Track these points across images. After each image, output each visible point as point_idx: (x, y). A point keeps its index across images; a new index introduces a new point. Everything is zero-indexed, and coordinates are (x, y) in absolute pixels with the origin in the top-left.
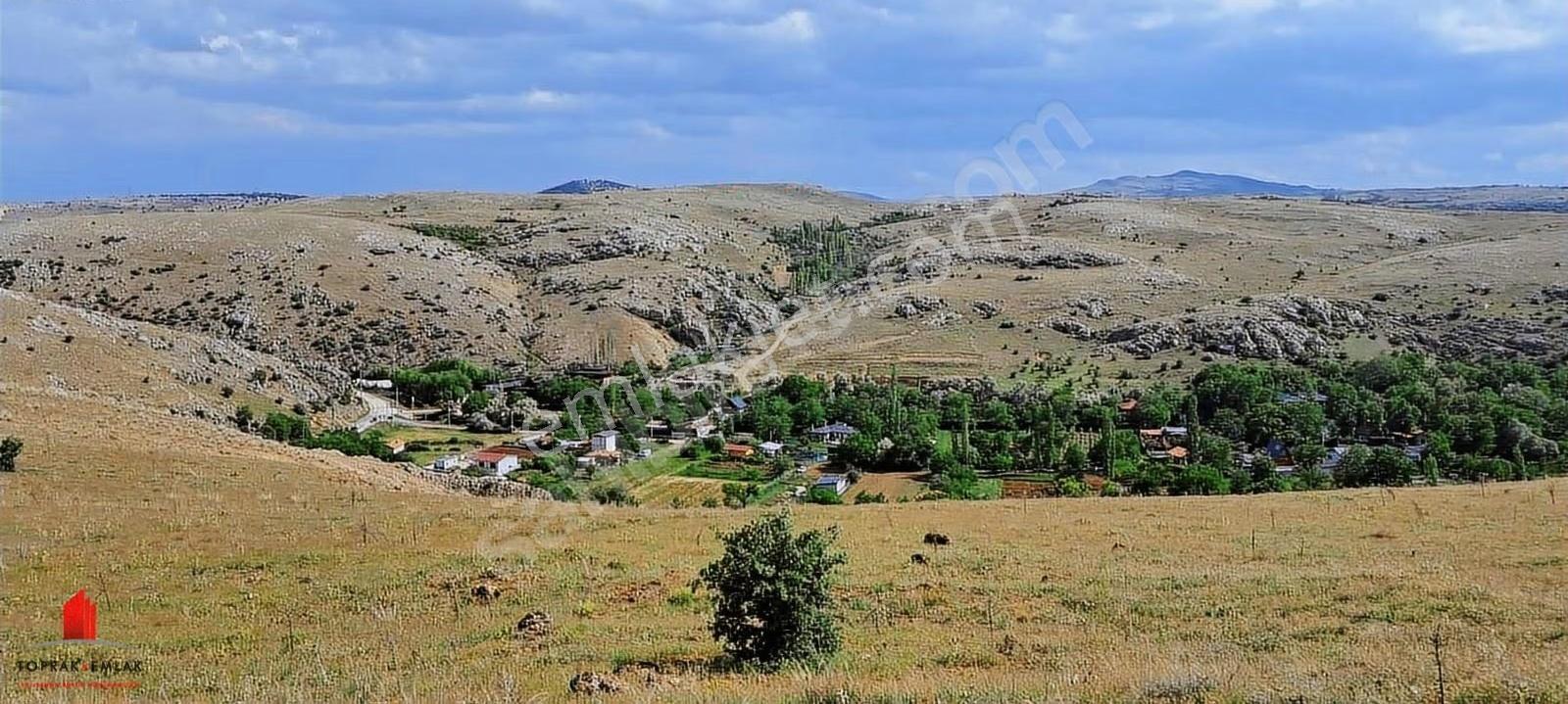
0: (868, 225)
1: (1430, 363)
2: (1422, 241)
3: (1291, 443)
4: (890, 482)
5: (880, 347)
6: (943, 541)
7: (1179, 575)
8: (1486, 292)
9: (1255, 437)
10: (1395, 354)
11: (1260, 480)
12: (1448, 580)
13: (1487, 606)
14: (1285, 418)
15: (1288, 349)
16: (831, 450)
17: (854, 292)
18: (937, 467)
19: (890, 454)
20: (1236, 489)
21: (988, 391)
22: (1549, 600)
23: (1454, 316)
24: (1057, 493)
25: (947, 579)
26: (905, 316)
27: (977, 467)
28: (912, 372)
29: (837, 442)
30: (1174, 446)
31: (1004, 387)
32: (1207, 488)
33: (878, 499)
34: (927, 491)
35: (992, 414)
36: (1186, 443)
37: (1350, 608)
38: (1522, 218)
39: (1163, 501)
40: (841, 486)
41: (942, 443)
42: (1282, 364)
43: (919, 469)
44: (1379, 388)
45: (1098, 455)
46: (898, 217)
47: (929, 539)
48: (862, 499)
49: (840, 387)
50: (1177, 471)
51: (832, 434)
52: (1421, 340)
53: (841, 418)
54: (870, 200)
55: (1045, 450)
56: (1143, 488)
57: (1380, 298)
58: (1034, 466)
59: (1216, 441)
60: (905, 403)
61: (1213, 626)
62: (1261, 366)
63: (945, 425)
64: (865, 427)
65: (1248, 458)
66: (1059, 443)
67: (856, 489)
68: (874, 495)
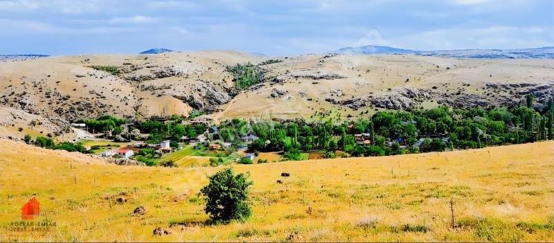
0: (261, 65)
1: (451, 109)
2: (448, 68)
3: (405, 138)
4: (269, 155)
5: (265, 108)
6: (288, 175)
7: (367, 183)
8: (469, 85)
9: (393, 136)
10: (439, 107)
11: (395, 151)
12: (455, 182)
13: (467, 190)
14: (403, 129)
15: (404, 106)
16: (248, 145)
17: (256, 89)
18: (286, 150)
19: (270, 145)
20: (387, 154)
21: (303, 123)
22: (488, 188)
23: (458, 94)
24: (326, 157)
25: (289, 188)
26: (274, 97)
27: (300, 149)
28: (277, 117)
29: (251, 142)
30: (366, 139)
31: (308, 121)
32: (377, 154)
33: (265, 162)
34: (282, 158)
35: (305, 130)
36: (370, 139)
37: (425, 194)
38: (480, 60)
39: (362, 159)
40: (252, 157)
41: (288, 141)
42: (402, 111)
43: (280, 151)
44: (434, 119)
45: (341, 143)
46: (271, 62)
47: (283, 175)
48: (260, 162)
49: (252, 122)
50: (366, 148)
51: (249, 139)
52: (448, 102)
53: (252, 133)
54: (261, 56)
55: (323, 143)
56: (355, 154)
57: (435, 88)
58: (319, 148)
59: (380, 138)
60: (274, 128)
61: (379, 201)
62: (395, 112)
63: (288, 135)
64: (261, 136)
65: (391, 143)
66: (327, 140)
67: (258, 158)
68: (264, 160)
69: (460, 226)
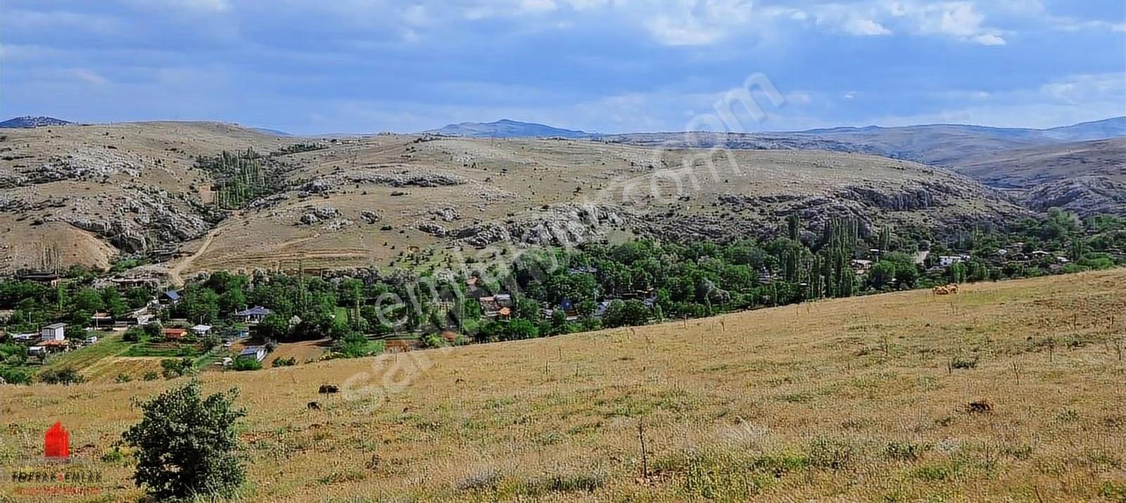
0: (276, 155)
1: (657, 245)
3: (575, 301)
4: (299, 349)
5: (290, 247)
6: (333, 390)
7: (497, 396)
8: (688, 199)
9: (553, 298)
10: (636, 240)
11: (557, 327)
12: (664, 385)
13: (683, 399)
14: (572, 285)
16: (251, 328)
17: (267, 206)
18: (336, 335)
19: (299, 327)
20: (542, 335)
21: (374, 276)
22: (720, 393)
23: (670, 215)
24: (424, 347)
25: (334, 418)
26: (308, 223)
27: (366, 332)
28: (315, 265)
29: (257, 321)
30: (502, 307)
31: (385, 273)
32: (522, 334)
33: (290, 363)
34: (329, 354)
35: (377, 293)
37: (604, 409)
39: (494, 346)
40: (260, 355)
41: (339, 316)
43: (323, 337)
44: (627, 263)
46: (300, 148)
47: (323, 390)
48: (276, 363)
49: (258, 279)
50: (504, 324)
51: (252, 316)
52: (651, 231)
53: (260, 303)
54: (278, 136)
56: (481, 338)
58: (408, 328)
59: (529, 303)
60: (311, 289)
61: (518, 431)
63: (342, 303)
64: (280, 309)
65: (549, 312)
67: (273, 356)
68: (287, 358)
69: (658, 472)
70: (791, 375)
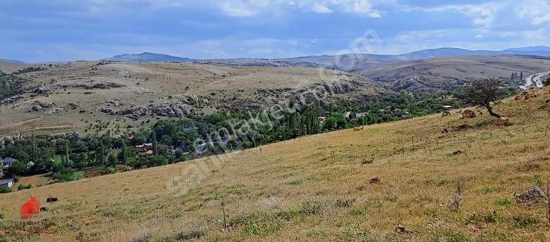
0: (16, 73)
1: (228, 114)
2: (224, 76)
3: (188, 144)
4: (33, 179)
5: (25, 124)
6: (55, 200)
7: (147, 196)
8: (242, 91)
9: (176, 143)
10: (218, 112)
11: (178, 158)
12: (233, 182)
13: (243, 188)
14: (185, 136)
15: (185, 113)
16: (4, 170)
17: (11, 102)
18: (55, 171)
19: (32, 167)
20: (170, 163)
21: (76, 137)
22: (260, 183)
23: (234, 99)
24: (106, 173)
25: (56, 215)
26: (37, 110)
27: (73, 168)
28: (41, 133)
29: (7, 166)
30: (148, 150)
31: (82, 135)
32: (159, 163)
33: (28, 187)
34: (52, 181)
35: (78, 146)
36: (152, 149)
37: (204, 197)
38: (250, 68)
39: (145, 171)
40: (10, 184)
41: (57, 160)
42: (183, 118)
43: (47, 172)
44: (214, 123)
45: (121, 157)
46: (31, 69)
47: (49, 200)
48: (20, 188)
49: (7, 142)
50: (149, 159)
51: (4, 163)
52: (225, 107)
53: (8, 156)
54: (17, 63)
55: (100, 158)
56: (138, 167)
57: (213, 94)
58: (97, 164)
59: (163, 146)
60: (39, 146)
61: (159, 213)
62: (177, 119)
63: (58, 153)
64: (21, 158)
65: (174, 151)
66: (106, 154)
67: (18, 184)
68: (26, 185)
69: (231, 225)
70: (293, 172)
